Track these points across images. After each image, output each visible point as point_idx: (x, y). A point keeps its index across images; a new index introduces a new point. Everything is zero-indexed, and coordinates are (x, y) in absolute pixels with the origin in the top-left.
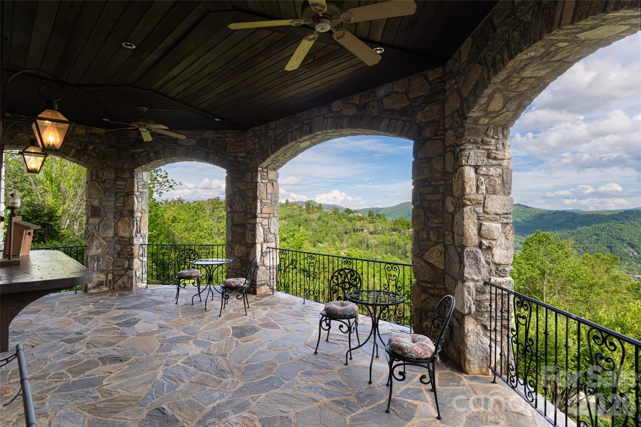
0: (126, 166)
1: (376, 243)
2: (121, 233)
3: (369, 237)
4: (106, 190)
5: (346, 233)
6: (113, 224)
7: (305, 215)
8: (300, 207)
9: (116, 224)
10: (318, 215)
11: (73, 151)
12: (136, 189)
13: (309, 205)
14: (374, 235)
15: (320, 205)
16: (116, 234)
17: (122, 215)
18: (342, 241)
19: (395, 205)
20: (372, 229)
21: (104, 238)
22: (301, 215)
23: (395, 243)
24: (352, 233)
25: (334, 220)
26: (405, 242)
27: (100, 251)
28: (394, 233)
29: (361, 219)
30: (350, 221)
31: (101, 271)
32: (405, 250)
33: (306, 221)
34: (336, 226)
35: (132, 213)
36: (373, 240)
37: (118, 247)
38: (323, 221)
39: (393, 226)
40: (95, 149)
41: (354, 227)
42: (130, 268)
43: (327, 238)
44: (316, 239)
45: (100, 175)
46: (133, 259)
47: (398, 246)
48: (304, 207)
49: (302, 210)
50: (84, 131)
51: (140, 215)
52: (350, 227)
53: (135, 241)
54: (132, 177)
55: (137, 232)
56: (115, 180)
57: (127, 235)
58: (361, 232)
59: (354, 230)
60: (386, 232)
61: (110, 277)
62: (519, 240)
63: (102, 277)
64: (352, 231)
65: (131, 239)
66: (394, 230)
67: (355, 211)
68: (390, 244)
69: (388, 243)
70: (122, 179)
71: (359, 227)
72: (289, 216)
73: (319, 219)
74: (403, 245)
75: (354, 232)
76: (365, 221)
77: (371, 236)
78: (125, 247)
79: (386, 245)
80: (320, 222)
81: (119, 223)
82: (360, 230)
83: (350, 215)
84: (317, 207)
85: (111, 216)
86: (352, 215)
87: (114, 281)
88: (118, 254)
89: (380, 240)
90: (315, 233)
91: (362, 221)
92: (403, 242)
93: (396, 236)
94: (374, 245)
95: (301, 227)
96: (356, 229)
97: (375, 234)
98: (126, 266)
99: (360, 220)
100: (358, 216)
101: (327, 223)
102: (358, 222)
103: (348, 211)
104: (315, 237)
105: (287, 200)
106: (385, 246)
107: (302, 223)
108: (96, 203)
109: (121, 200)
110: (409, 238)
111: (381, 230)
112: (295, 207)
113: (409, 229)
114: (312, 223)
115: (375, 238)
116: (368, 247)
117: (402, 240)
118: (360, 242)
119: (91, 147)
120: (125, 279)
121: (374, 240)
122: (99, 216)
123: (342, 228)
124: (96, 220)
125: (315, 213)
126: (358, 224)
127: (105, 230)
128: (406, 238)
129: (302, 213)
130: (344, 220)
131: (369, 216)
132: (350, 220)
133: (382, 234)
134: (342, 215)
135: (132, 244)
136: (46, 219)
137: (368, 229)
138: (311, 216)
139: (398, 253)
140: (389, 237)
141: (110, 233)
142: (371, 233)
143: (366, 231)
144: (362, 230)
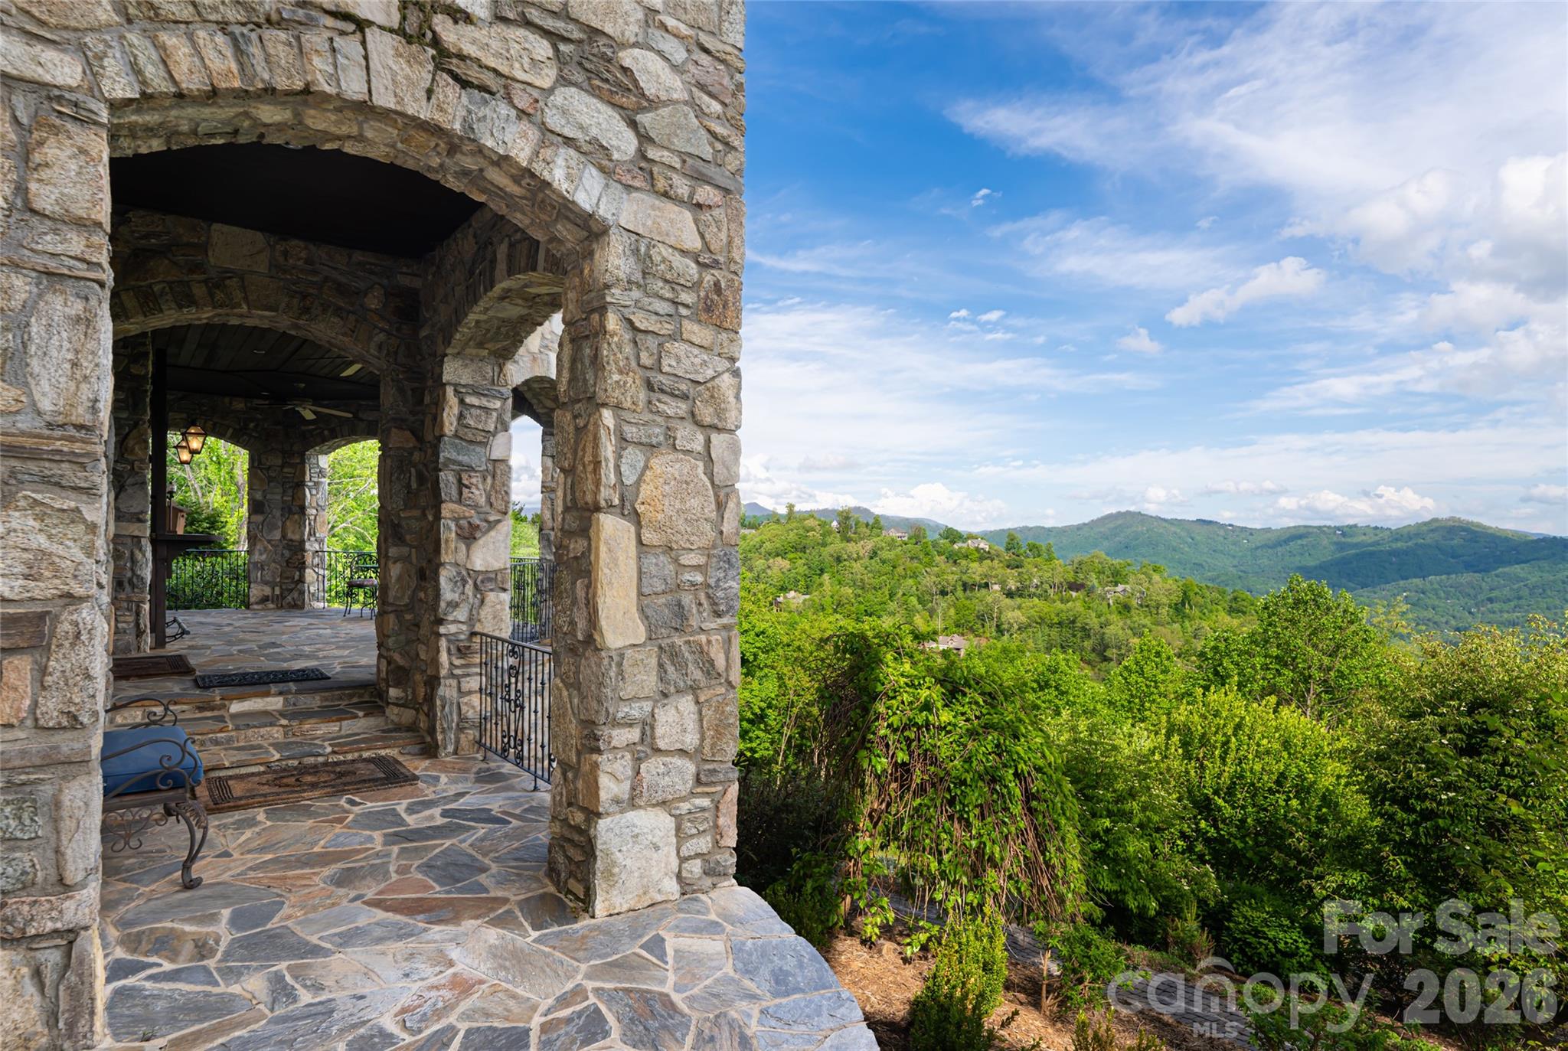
0: (295, 448)
1: (1024, 619)
2: (290, 535)
3: (1003, 604)
4: (271, 479)
5: (943, 593)
6: (280, 524)
7: (836, 546)
8: (823, 525)
9: (284, 523)
10: (870, 545)
11: (231, 431)
12: (307, 478)
13: (847, 518)
14: (1018, 600)
15: (877, 519)
16: (284, 536)
17: (291, 512)
18: (932, 613)
19: (1086, 521)
20: (1012, 585)
21: (269, 541)
22: (824, 545)
23: (1073, 622)
24: (959, 593)
25: (912, 559)
26: (1103, 619)
27: (264, 557)
28: (1074, 594)
29: (984, 556)
30: (955, 562)
31: (266, 583)
32: (1102, 639)
33: (839, 560)
34: (914, 576)
35: (302, 509)
36: (1014, 614)
37: (287, 553)
38: (884, 562)
39: (1070, 577)
40: (256, 426)
41: (965, 578)
42: (302, 580)
43: (892, 606)
44: (862, 607)
45: (264, 460)
46: (304, 568)
47: (1083, 629)
48: (835, 524)
49: (830, 533)
50: (242, 405)
51: (314, 512)
52: (956, 577)
53: (307, 546)
54: (303, 463)
55: (310, 534)
56: (282, 467)
57: (297, 537)
58: (984, 591)
59: (965, 586)
60: (1051, 592)
61: (277, 591)
62: (1453, 622)
63: (267, 591)
64: (960, 588)
65: (303, 542)
66: (1075, 586)
67: (971, 537)
68: (1060, 623)
69: (1056, 620)
70: (292, 465)
71: (978, 579)
72: (795, 549)
73: (874, 554)
74: (1097, 627)
75: (965, 590)
76: (996, 562)
77: (1008, 601)
78: (295, 553)
79: (1051, 626)
80: (875, 564)
81: (288, 523)
82: (980, 587)
83: (956, 546)
84: (867, 525)
85: (278, 513)
86: (960, 544)
87: (282, 597)
88: (287, 562)
89: (1032, 611)
90: (860, 592)
91: (988, 561)
92: (1096, 620)
93: (1078, 604)
94: (1016, 627)
95: (826, 576)
96: (971, 582)
97: (1021, 596)
98: (297, 577)
99: (981, 559)
100: (977, 549)
101: (894, 567)
102: (975, 565)
103: (952, 535)
104: (860, 603)
105: (791, 507)
106: (1047, 630)
107: (827, 564)
108: (259, 496)
109: (290, 492)
110: (1113, 608)
111: (1037, 587)
112: (810, 523)
113: (1116, 585)
114: (854, 564)
115: (1019, 608)
116: (1000, 631)
117: (1093, 615)
118: (981, 617)
119: (252, 425)
120: (295, 594)
121: (1017, 613)
122: (262, 513)
123: (934, 578)
124: (259, 518)
125: (862, 539)
126: (976, 570)
127: (270, 531)
128: (1105, 609)
129: (829, 540)
130: (937, 558)
131: (1008, 550)
132: (954, 558)
133: (1039, 597)
134: (935, 544)
135: (304, 550)
136: (206, 525)
137: (1003, 583)
138: (852, 548)
139: (1082, 649)
140: (1059, 605)
141: (277, 535)
142: (1010, 594)
143: (997, 587)
144: (987, 586)
